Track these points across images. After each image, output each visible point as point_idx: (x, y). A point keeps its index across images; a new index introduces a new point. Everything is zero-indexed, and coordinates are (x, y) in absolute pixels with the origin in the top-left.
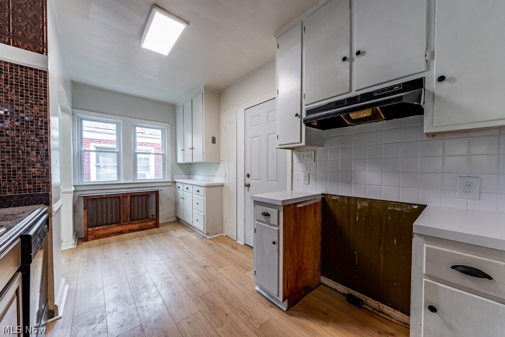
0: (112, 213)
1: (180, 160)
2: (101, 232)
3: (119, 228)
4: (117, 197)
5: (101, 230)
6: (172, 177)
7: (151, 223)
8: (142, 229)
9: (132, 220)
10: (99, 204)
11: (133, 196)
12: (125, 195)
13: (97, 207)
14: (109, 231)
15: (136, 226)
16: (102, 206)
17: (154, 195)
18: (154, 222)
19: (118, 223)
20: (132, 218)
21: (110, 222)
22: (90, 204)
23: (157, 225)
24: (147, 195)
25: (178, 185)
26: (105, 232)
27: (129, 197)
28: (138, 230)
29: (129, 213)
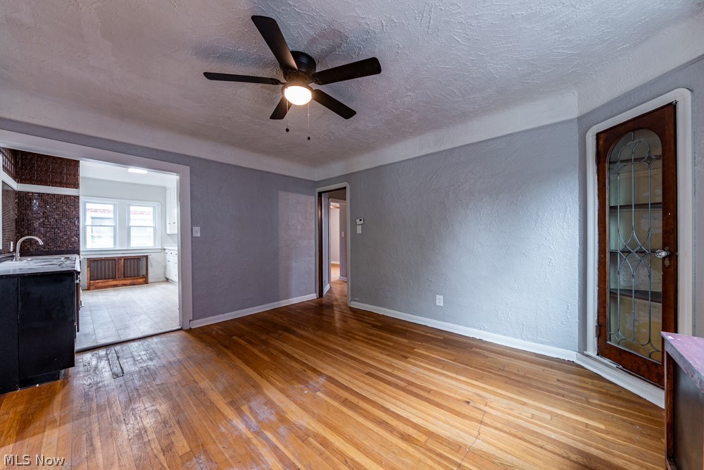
0: (109, 270)
1: (168, 232)
2: (100, 284)
3: (115, 283)
4: (113, 259)
5: (100, 282)
6: (162, 245)
7: (141, 280)
8: (134, 284)
9: (125, 277)
10: (99, 264)
11: (126, 259)
12: (120, 258)
13: (97, 266)
14: (106, 284)
15: (128, 282)
16: (101, 266)
17: (145, 259)
18: (144, 279)
19: (114, 278)
20: (126, 275)
21: (107, 277)
22: (92, 264)
23: (146, 282)
24: (138, 259)
25: (167, 251)
26: (103, 284)
27: (123, 260)
28: (130, 285)
29: (122, 271)
